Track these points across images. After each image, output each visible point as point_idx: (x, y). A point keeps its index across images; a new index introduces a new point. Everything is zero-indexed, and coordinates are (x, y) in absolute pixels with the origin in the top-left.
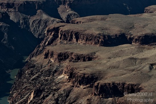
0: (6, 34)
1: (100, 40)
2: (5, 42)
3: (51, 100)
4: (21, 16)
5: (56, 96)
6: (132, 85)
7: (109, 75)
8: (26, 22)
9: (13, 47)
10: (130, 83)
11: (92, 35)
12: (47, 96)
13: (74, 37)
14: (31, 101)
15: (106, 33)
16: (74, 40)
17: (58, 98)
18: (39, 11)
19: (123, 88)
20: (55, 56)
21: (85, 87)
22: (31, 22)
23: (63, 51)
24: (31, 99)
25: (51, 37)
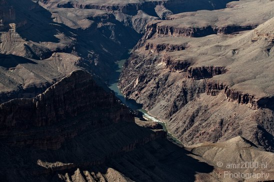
0: (113, 31)
1: (191, 32)
2: (113, 38)
3: (153, 83)
4: (125, 16)
5: (157, 80)
6: (219, 68)
7: (200, 61)
8: (129, 21)
9: (119, 42)
10: (217, 66)
11: (184, 29)
12: (149, 81)
13: (169, 31)
14: (137, 86)
15: (195, 26)
16: (170, 33)
17: (158, 82)
18: (139, 11)
19: (212, 70)
20: (155, 48)
21: (180, 71)
22: (133, 20)
23: (161, 43)
24: (137, 83)
25: (150, 32)
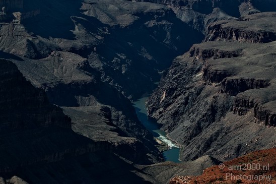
0: (169, 33)
1: (260, 38)
2: (167, 42)
3: (181, 98)
4: (195, 15)
6: (261, 81)
7: (244, 71)
8: (200, 22)
9: (176, 48)
10: (260, 79)
11: (252, 33)
12: (179, 95)
13: (234, 34)
14: (163, 101)
15: (268, 30)
16: (234, 38)
17: (188, 96)
18: (215, 9)
19: (252, 84)
20: (200, 54)
21: (217, 84)
24: (164, 98)
25: (212, 35)
